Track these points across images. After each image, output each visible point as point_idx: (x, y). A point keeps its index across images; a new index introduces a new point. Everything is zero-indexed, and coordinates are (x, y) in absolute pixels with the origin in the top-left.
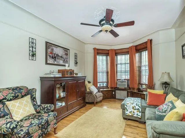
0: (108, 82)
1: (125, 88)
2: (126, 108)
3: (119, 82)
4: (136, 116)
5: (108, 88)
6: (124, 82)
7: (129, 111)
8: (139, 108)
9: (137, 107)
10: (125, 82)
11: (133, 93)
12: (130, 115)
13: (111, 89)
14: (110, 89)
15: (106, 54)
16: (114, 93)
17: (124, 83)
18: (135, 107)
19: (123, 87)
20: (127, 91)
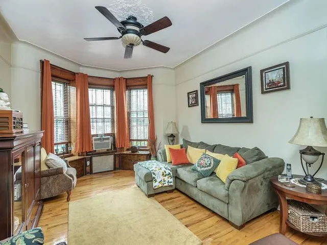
0: (70, 142)
1: (108, 150)
2: (154, 178)
3: (95, 140)
4: (167, 184)
5: (72, 155)
6: (106, 139)
7: (158, 180)
8: (170, 172)
9: (168, 172)
10: (108, 139)
11: (125, 156)
12: (160, 186)
13: (80, 157)
14: (76, 157)
15: (65, 81)
16: (88, 163)
17: (105, 141)
18: (165, 172)
19: (104, 149)
20: (113, 156)
